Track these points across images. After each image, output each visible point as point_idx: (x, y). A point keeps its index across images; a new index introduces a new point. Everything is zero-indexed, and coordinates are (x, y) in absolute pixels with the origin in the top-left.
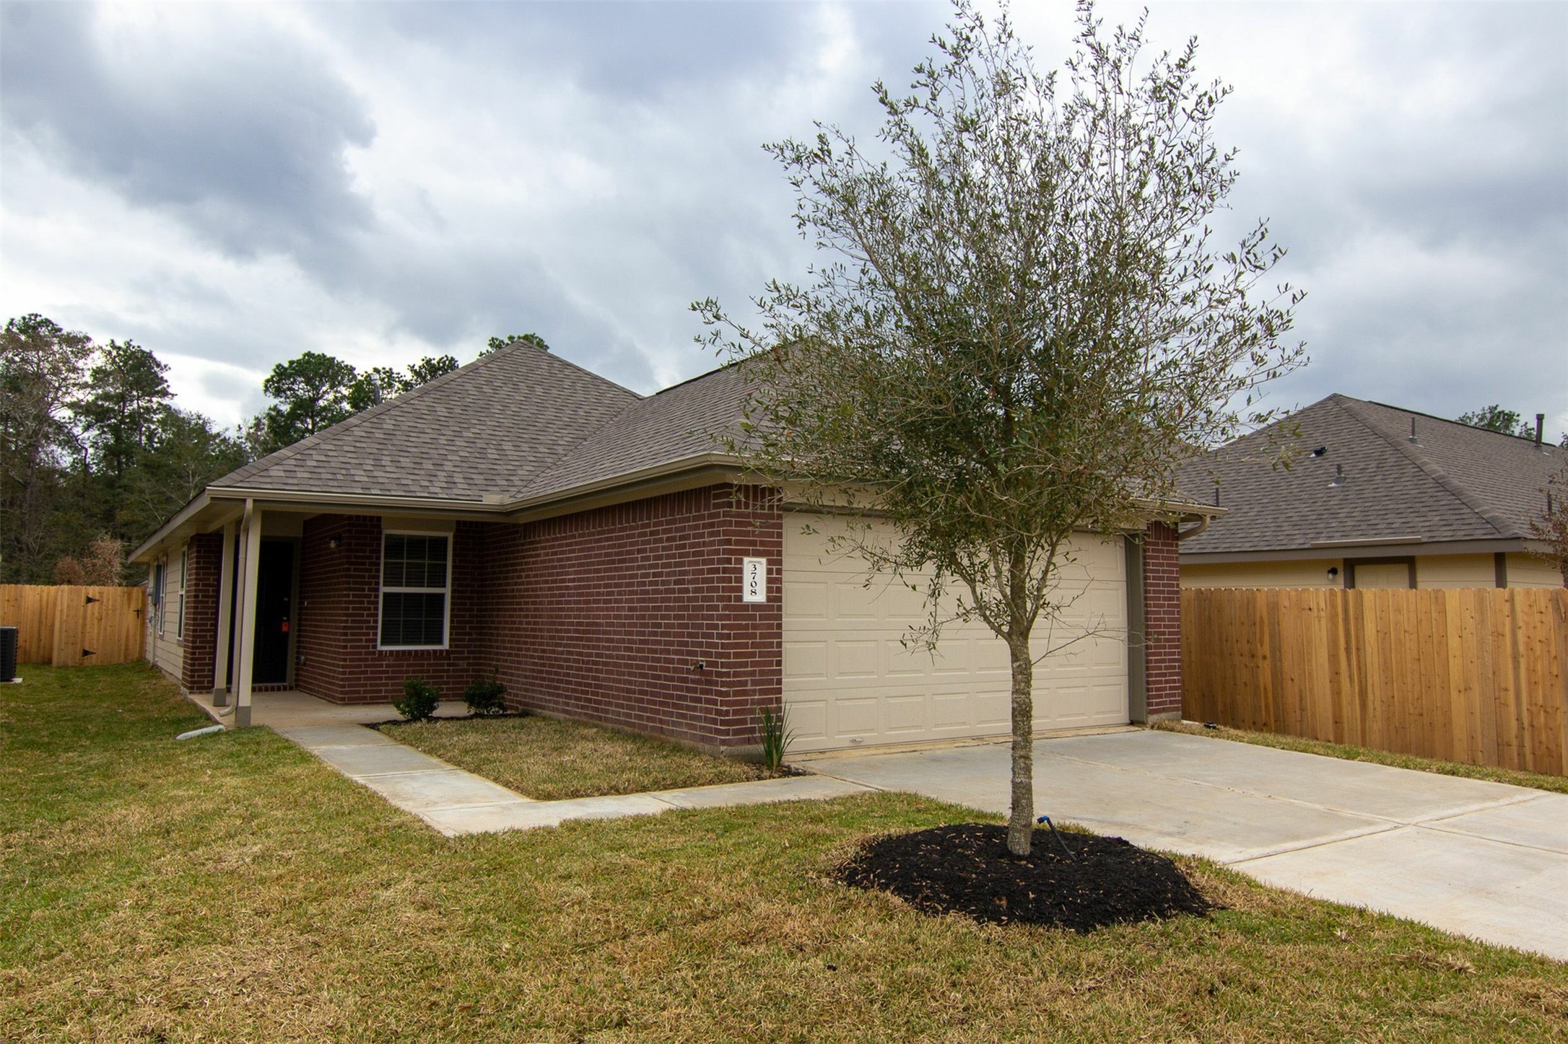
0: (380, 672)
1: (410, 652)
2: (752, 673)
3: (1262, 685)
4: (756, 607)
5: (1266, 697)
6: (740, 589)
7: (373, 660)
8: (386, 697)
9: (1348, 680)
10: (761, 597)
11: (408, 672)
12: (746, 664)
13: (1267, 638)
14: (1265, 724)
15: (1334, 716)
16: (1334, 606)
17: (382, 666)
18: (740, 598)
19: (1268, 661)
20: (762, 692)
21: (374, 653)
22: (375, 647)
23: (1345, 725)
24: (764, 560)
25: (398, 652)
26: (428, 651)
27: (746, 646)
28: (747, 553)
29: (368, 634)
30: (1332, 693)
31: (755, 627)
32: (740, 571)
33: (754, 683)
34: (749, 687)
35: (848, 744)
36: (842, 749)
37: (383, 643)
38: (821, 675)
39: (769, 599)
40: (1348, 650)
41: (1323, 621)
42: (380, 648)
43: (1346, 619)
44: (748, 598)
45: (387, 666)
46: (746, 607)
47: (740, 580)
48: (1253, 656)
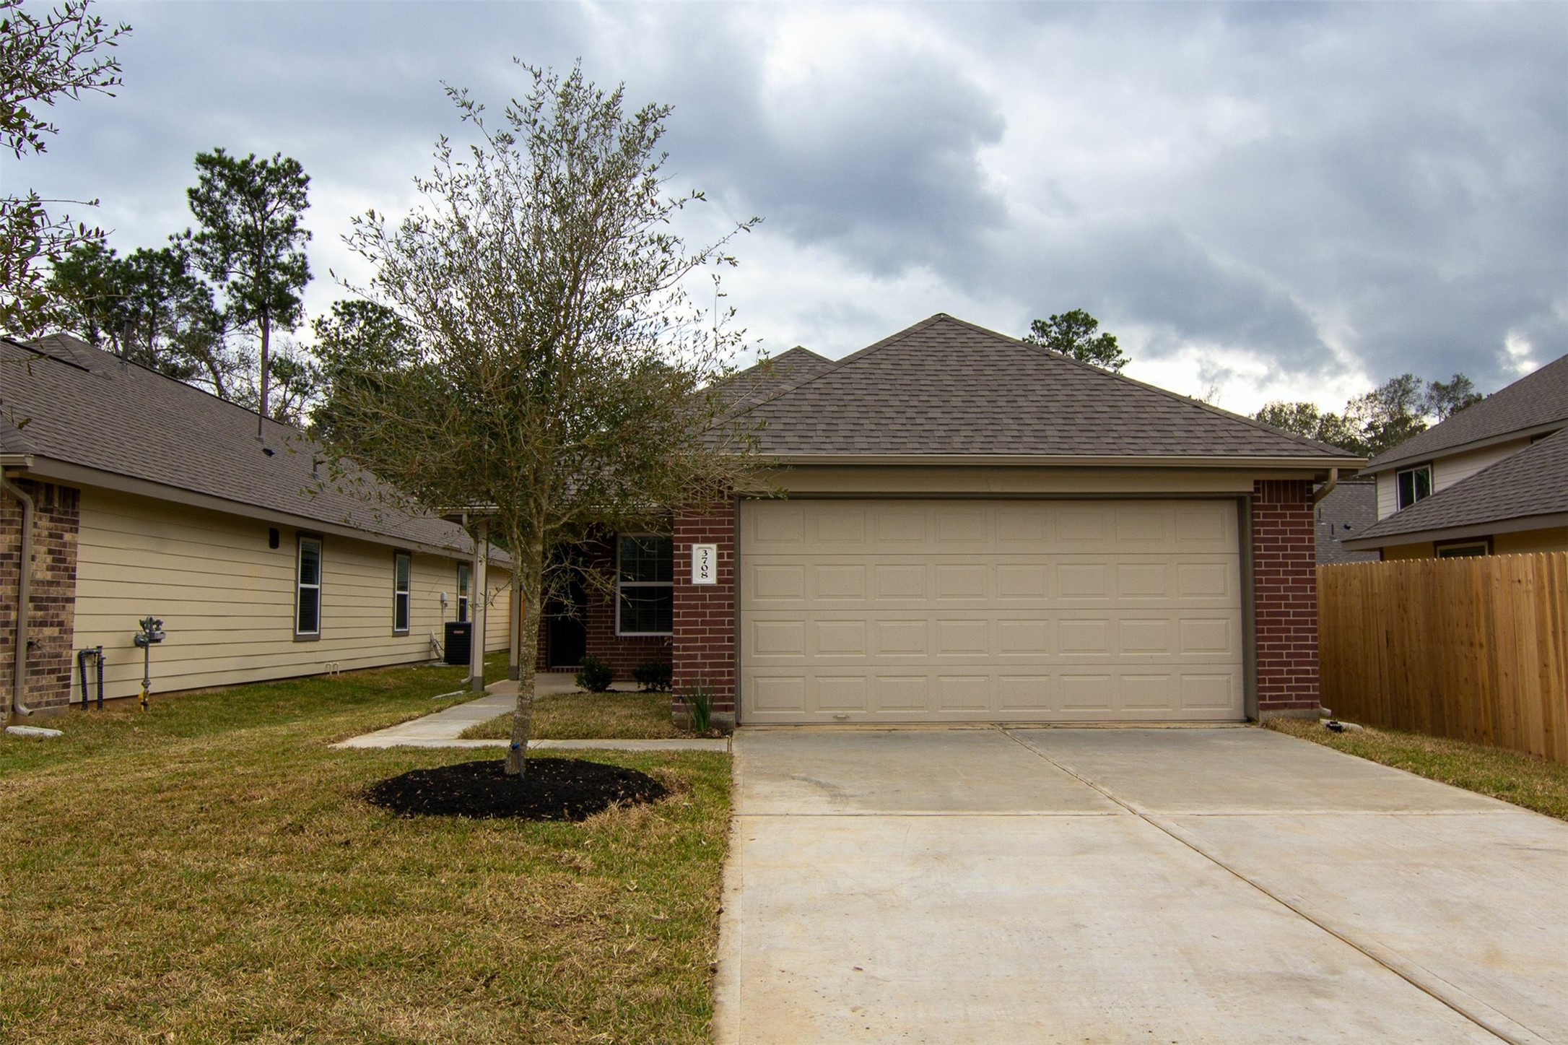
0: (617, 655)
1: (641, 637)
2: (702, 648)
3: (1480, 682)
4: (705, 588)
5: (1485, 698)
6: (690, 573)
7: (611, 644)
8: (623, 676)
9: (1556, 674)
10: (712, 579)
11: (640, 655)
12: (696, 640)
13: (1482, 620)
14: (1484, 733)
15: (1545, 722)
16: (1540, 577)
17: (618, 649)
18: (689, 581)
19: (1485, 651)
20: (712, 665)
21: (612, 638)
22: (613, 633)
23: (1555, 735)
24: (714, 546)
25: (631, 637)
26: (656, 637)
27: (695, 623)
28: (696, 541)
29: (607, 622)
30: (1542, 691)
31: (704, 606)
32: (690, 556)
33: (704, 656)
34: (699, 660)
35: (832, 720)
36: (824, 724)
37: (622, 630)
38: (798, 652)
39: (719, 581)
40: (1555, 633)
41: (1532, 595)
42: (619, 634)
43: (1552, 593)
44: (697, 579)
45: (623, 649)
46: (696, 588)
47: (689, 564)
48: (1472, 644)
